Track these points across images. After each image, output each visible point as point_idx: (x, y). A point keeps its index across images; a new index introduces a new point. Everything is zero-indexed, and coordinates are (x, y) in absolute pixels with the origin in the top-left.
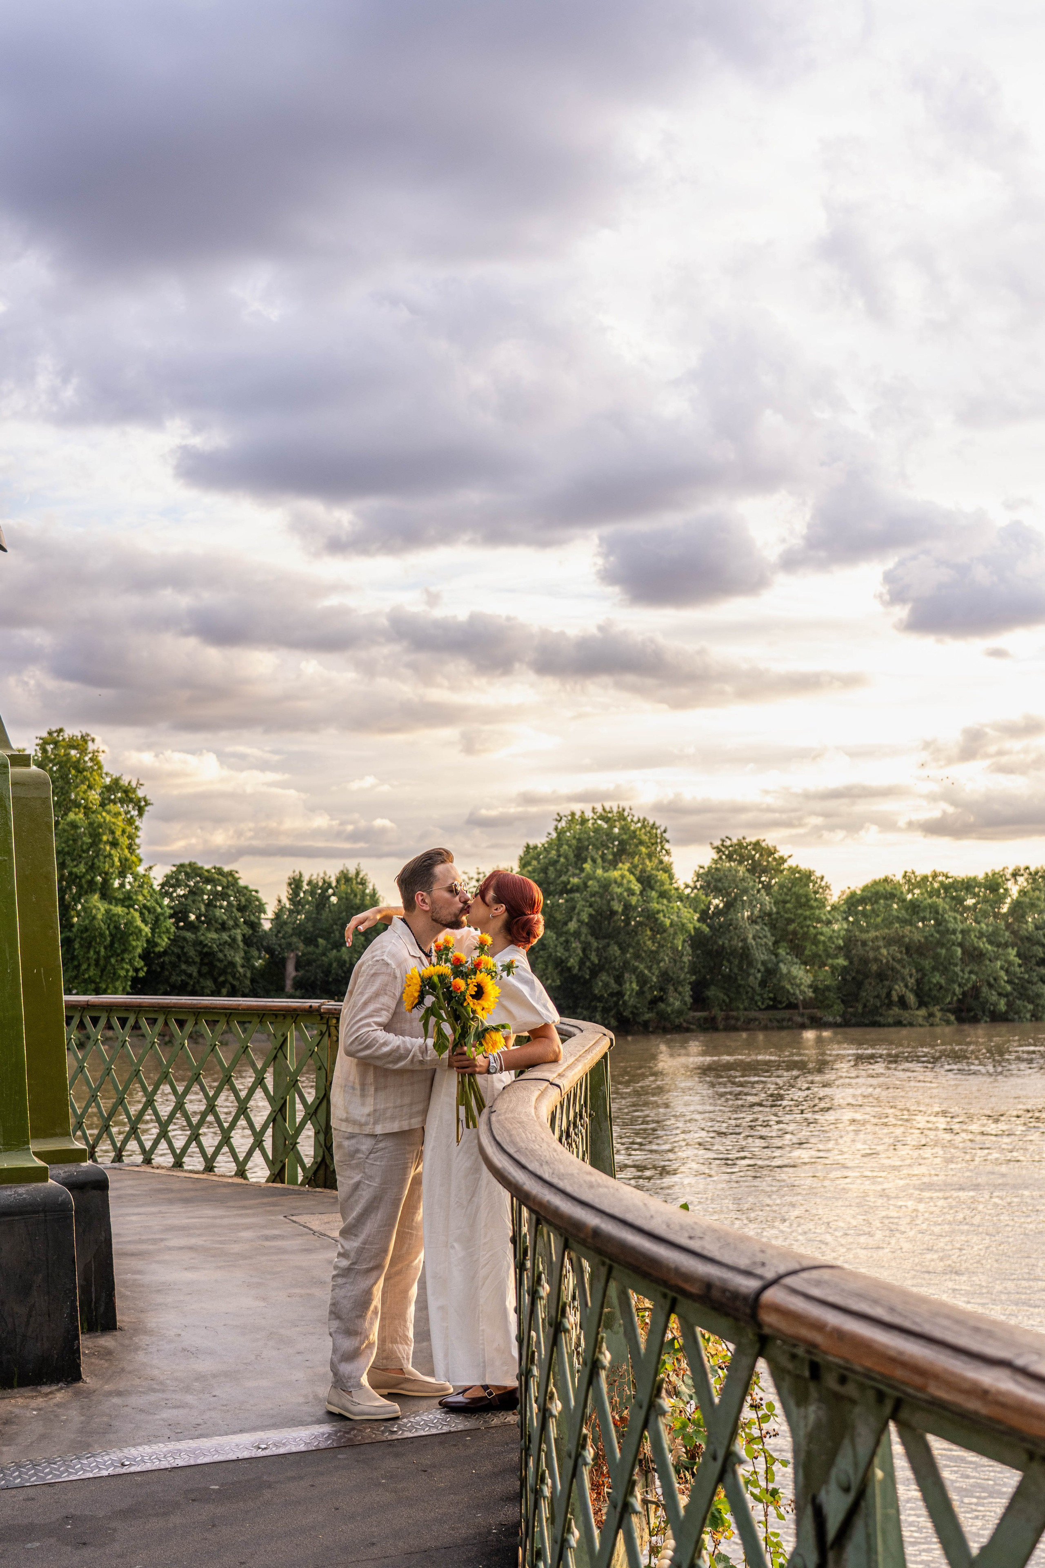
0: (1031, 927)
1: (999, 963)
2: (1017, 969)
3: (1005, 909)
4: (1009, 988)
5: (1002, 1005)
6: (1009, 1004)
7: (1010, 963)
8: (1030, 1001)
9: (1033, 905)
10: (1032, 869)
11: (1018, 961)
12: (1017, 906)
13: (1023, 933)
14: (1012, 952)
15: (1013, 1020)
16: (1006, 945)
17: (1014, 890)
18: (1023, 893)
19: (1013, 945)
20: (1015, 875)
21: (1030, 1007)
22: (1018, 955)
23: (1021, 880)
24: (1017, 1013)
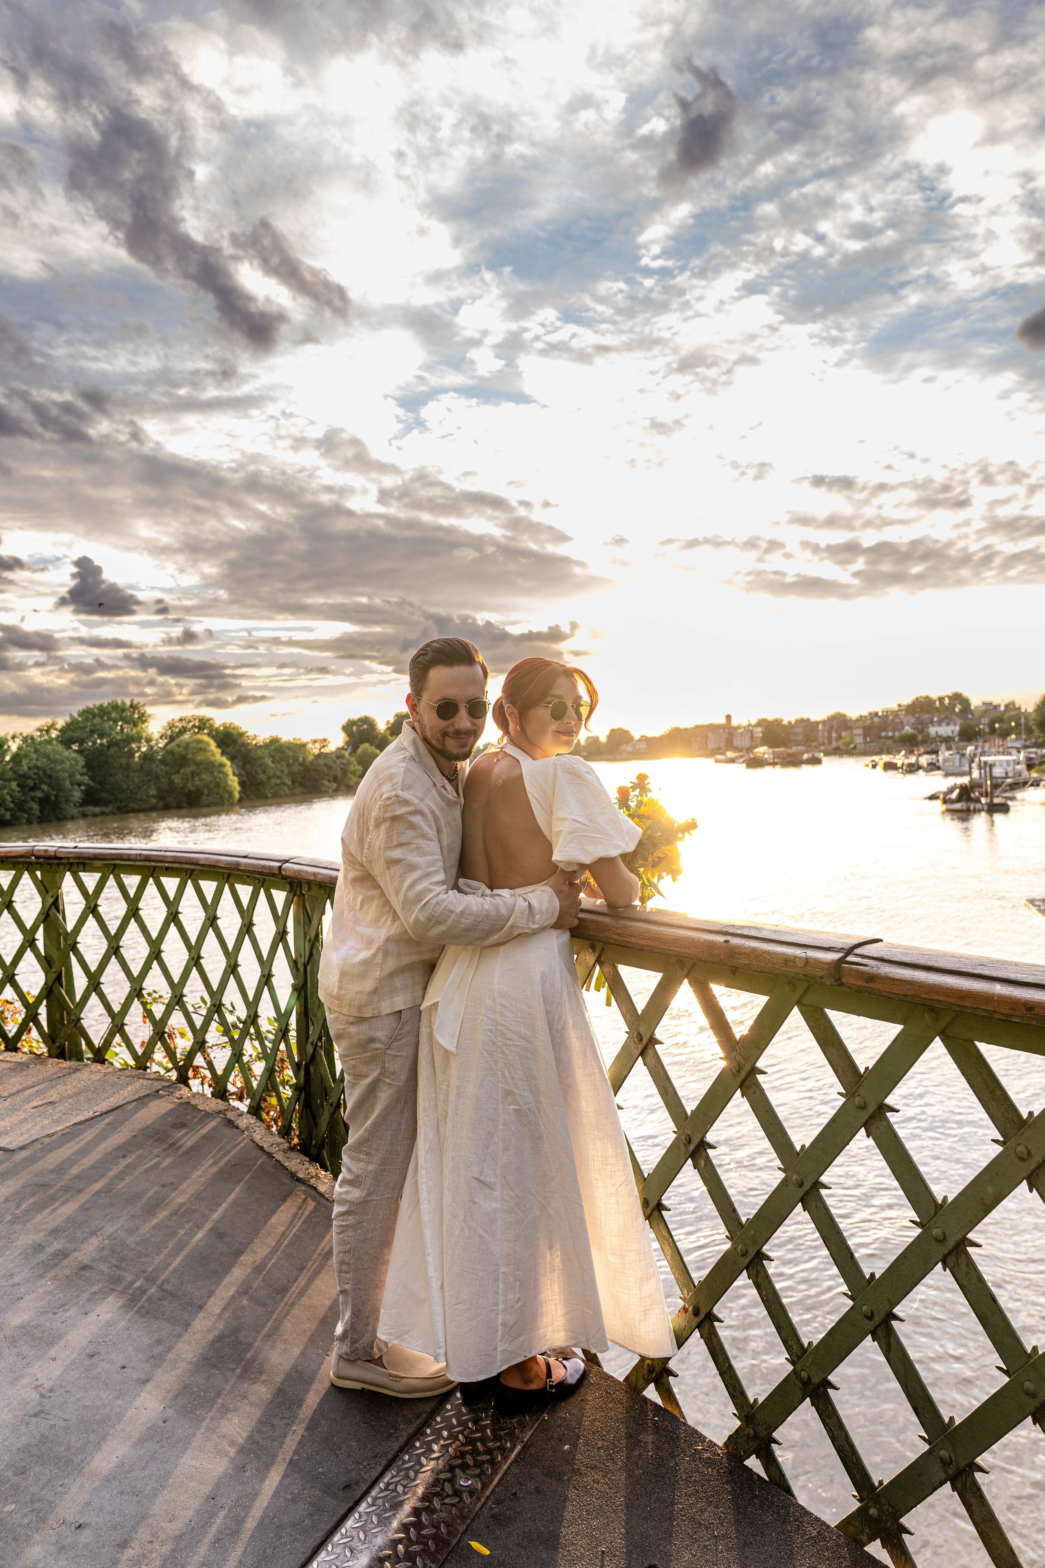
0: (25, 768)
1: (6, 791)
2: (17, 794)
3: (8, 758)
4: (12, 805)
5: (8, 816)
6: (12, 815)
7: (13, 791)
8: (26, 812)
9: (26, 756)
10: (25, 735)
11: (18, 789)
12: (16, 758)
13: (20, 772)
14: (14, 785)
15: (14, 825)
16: (9, 780)
17: (14, 746)
18: (20, 748)
19: (14, 780)
20: (13, 737)
21: (26, 816)
22: (18, 785)
23: (17, 740)
24: (18, 819)
